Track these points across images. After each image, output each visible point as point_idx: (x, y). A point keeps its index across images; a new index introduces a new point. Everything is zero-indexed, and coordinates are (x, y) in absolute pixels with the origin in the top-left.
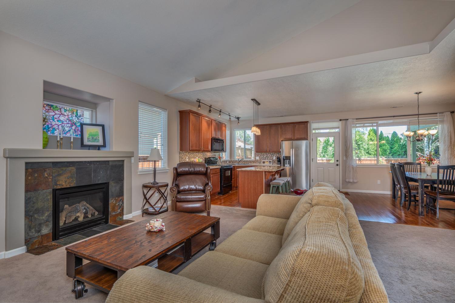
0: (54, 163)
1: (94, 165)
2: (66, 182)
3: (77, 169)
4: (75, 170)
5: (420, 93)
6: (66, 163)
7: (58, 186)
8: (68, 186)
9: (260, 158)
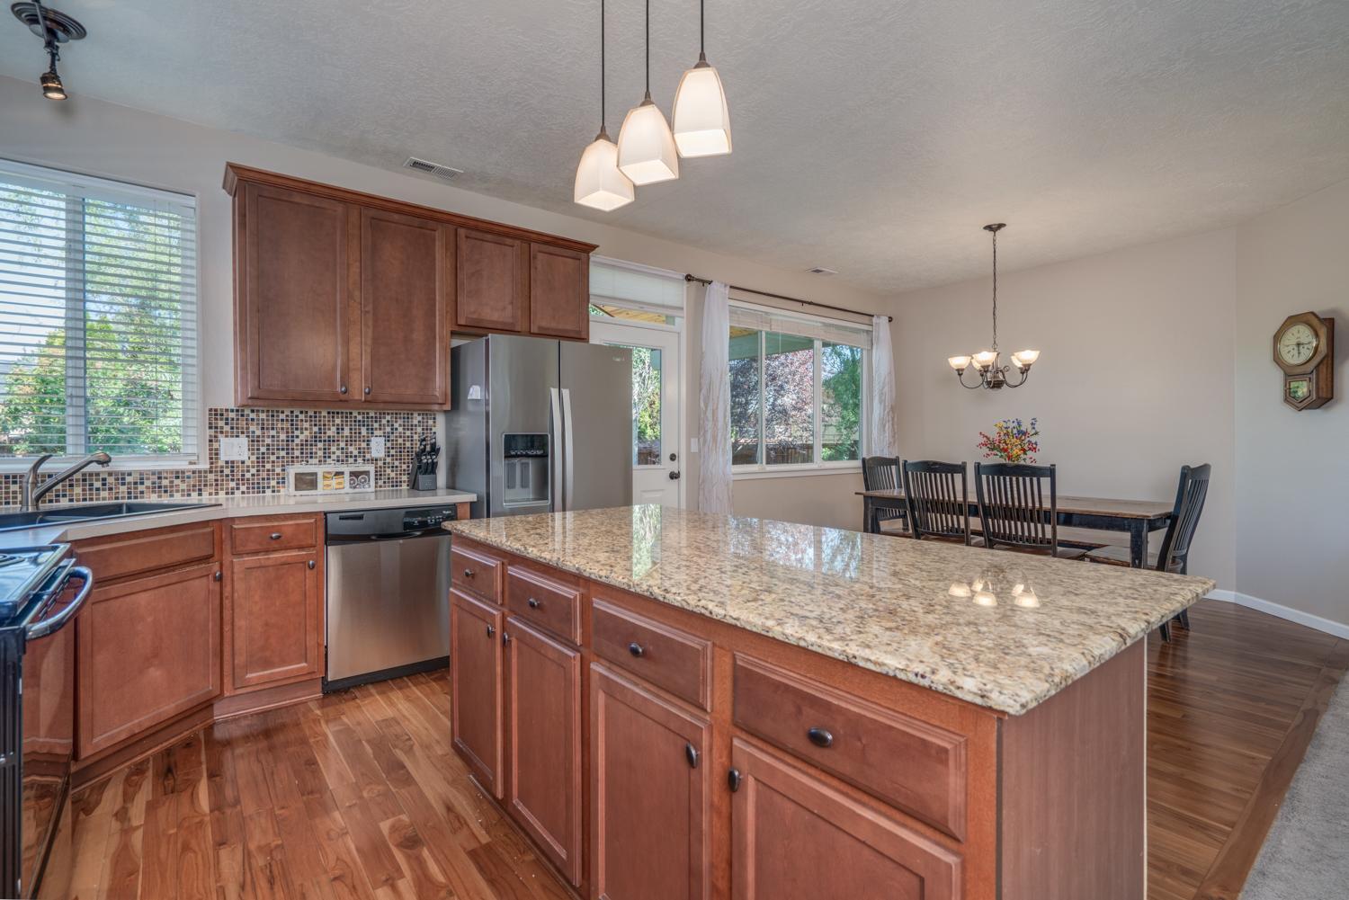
5: (1000, 226)
9: (263, 449)
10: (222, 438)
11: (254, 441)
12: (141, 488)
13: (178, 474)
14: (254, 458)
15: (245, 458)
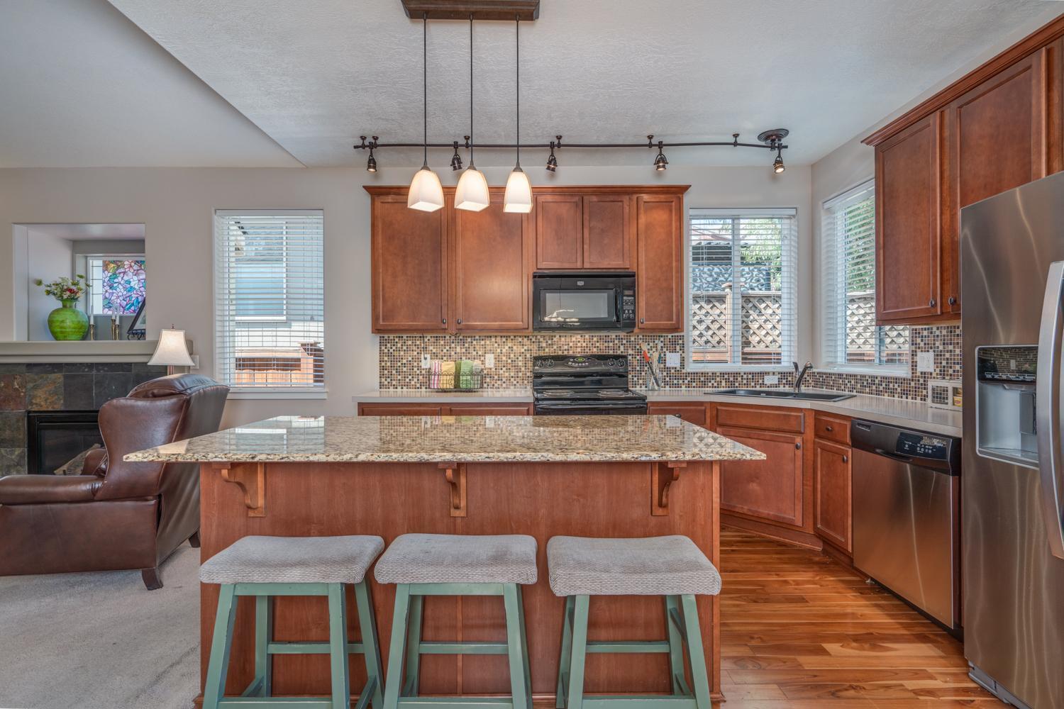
0: (29, 366)
1: (98, 370)
2: (46, 400)
3: (65, 377)
4: (62, 380)
6: (47, 366)
7: (34, 406)
8: (50, 409)
9: (944, 363)
10: (919, 354)
11: (938, 355)
12: (881, 388)
13: (896, 380)
14: (938, 371)
15: (932, 370)
